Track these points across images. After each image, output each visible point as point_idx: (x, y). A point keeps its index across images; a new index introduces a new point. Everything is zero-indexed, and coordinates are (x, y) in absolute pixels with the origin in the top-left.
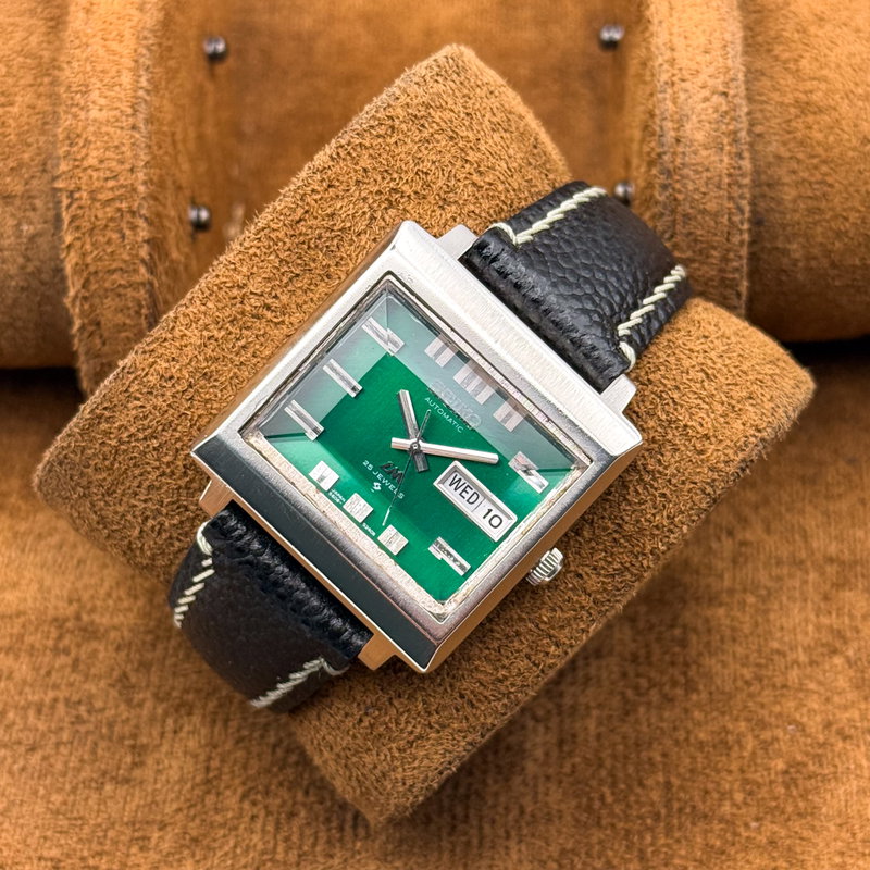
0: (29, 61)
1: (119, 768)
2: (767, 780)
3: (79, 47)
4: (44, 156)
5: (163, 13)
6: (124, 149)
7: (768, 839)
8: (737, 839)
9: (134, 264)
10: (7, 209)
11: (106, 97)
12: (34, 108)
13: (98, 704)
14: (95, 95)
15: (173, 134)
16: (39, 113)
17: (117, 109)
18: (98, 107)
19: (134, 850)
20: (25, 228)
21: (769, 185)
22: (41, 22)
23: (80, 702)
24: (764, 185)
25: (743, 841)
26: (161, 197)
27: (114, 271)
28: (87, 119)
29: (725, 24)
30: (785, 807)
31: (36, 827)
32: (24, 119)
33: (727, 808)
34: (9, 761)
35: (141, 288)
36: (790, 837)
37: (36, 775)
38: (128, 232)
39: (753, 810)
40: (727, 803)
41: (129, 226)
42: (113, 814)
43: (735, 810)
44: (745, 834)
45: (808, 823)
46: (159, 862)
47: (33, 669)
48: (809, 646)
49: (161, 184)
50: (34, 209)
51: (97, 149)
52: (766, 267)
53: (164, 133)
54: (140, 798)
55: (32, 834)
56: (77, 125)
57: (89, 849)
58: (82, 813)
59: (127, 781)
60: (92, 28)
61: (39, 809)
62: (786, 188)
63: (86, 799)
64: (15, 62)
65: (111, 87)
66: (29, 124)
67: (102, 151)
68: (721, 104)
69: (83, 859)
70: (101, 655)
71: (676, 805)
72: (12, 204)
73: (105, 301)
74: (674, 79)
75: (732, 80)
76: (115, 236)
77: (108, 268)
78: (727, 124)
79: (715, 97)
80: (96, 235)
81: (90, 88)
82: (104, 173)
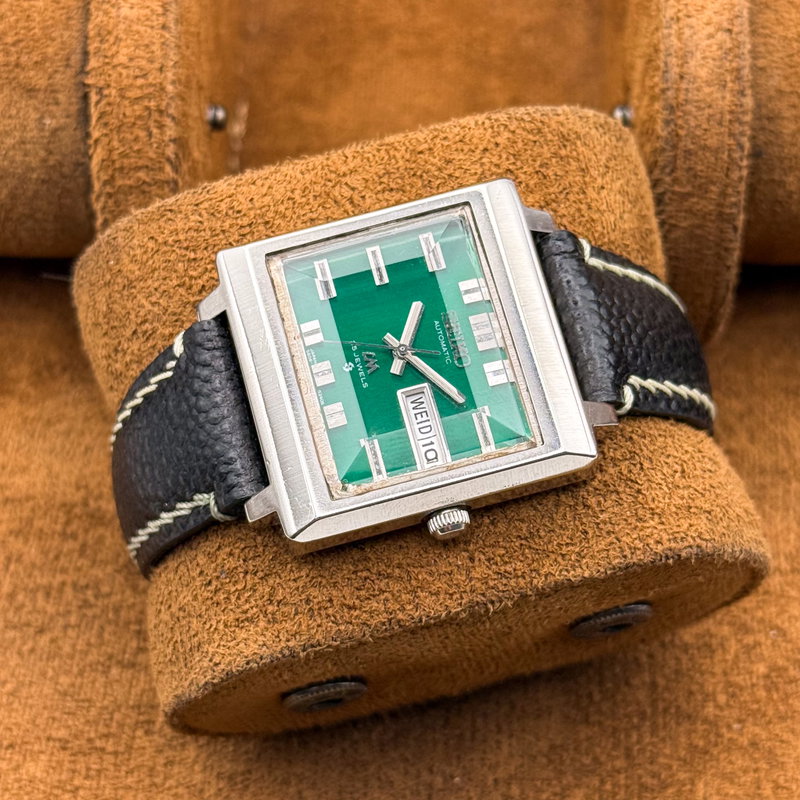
1: (124, 652)
2: (749, 683)
4: (68, 50)
6: (154, 48)
7: (749, 740)
8: (719, 740)
9: (160, 162)
10: (30, 102)
13: (105, 589)
16: (63, 8)
17: (148, 7)
18: (129, 5)
19: (140, 733)
20: (48, 121)
21: (769, 119)
23: (87, 586)
24: (765, 118)
25: (725, 741)
26: (187, 97)
27: (138, 168)
28: (118, 16)
30: (765, 711)
31: (45, 708)
32: (49, 14)
33: (710, 710)
34: (18, 642)
35: (166, 185)
36: (770, 740)
37: (45, 656)
38: (155, 131)
39: (735, 713)
40: (711, 704)
41: (157, 124)
42: (119, 697)
43: (718, 712)
44: (728, 735)
45: (787, 727)
46: (164, 745)
47: (42, 552)
48: (791, 553)
49: (187, 84)
50: (57, 103)
51: (127, 47)
52: (762, 198)
53: (191, 34)
54: (145, 682)
55: (42, 715)
56: (108, 22)
57: (96, 731)
58: (89, 695)
59: (133, 665)
61: (47, 690)
62: (786, 123)
63: (93, 682)
66: (53, 18)
67: (133, 48)
68: (725, 42)
69: (90, 740)
70: (108, 541)
71: (661, 706)
72: (36, 98)
73: (130, 198)
74: (680, 15)
75: (737, 17)
76: (142, 134)
77: (134, 165)
78: (731, 61)
79: (720, 34)
80: (124, 132)
82: (134, 71)
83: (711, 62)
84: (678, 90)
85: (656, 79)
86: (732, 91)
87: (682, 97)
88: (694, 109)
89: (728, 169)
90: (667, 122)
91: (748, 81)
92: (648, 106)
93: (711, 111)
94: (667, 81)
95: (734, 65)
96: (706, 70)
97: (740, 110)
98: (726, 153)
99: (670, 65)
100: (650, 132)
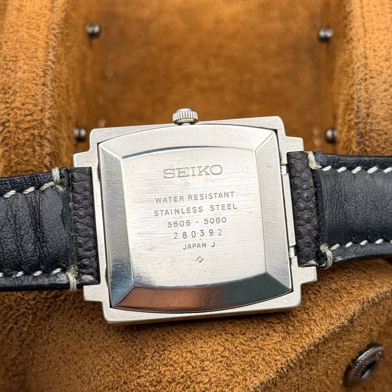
3: (12, 33)
5: (65, 13)
6: (37, 97)
9: (41, 167)
11: (28, 65)
14: (21, 63)
15: (67, 86)
17: (34, 72)
18: (22, 71)
26: (58, 126)
28: (16, 78)
38: (37, 148)
41: (39, 144)
49: (59, 118)
51: (21, 96)
53: (62, 87)
56: (9, 81)
60: (20, 21)
65: (31, 59)
67: (24, 98)
74: (367, 76)
76: (30, 150)
77: (24, 170)
80: (18, 149)
81: (18, 58)
82: (25, 111)
83: (387, 106)
84: (365, 123)
85: (352, 116)
87: (368, 127)
88: (376, 135)
90: (359, 143)
92: (347, 132)
93: (387, 137)
94: (359, 117)
96: (383, 110)
99: (360, 107)
100: (349, 148)
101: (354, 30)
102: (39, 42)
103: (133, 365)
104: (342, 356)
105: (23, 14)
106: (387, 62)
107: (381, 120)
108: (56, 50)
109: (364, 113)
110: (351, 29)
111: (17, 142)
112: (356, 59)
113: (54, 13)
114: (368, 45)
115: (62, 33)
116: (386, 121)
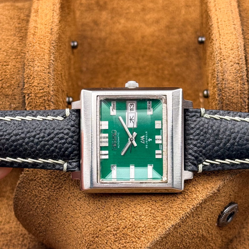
0: (13, 51)
3: (31, 46)
4: (19, 82)
5: (58, 35)
10: (6, 99)
11: (40, 63)
12: (15, 66)
14: (36, 62)
15: (61, 74)
16: (17, 68)
17: (44, 66)
18: (37, 66)
20: (12, 105)
22: (17, 38)
26: (57, 95)
28: (34, 70)
29: (238, 40)
41: (47, 105)
49: (58, 91)
50: (15, 99)
51: (37, 80)
53: (59, 74)
56: (31, 72)
60: (35, 40)
64: (9, 51)
65: (41, 59)
66: (13, 71)
67: (39, 80)
68: (237, 67)
72: (8, 98)
74: (221, 59)
75: (241, 59)
76: (43, 108)
78: (240, 73)
79: (235, 64)
80: (37, 108)
81: (35, 60)
82: (39, 88)
83: (233, 74)
84: (222, 84)
85: (215, 80)
86: (240, 83)
87: (223, 86)
88: (228, 90)
89: (241, 109)
90: (219, 95)
91: (246, 79)
92: (213, 89)
93: (234, 90)
94: (218, 81)
95: (241, 74)
96: (231, 76)
97: (243, 89)
98: (240, 104)
99: (219, 75)
100: (214, 98)
101: (214, 34)
102: (45, 50)
103: (104, 221)
104: (215, 210)
105: (36, 36)
106: (232, 51)
107: (230, 82)
108: (55, 54)
109: (221, 78)
110: (212, 34)
111: (36, 104)
112: (215, 50)
113: (52, 35)
114: (221, 42)
115: (57, 45)
116: (233, 82)
